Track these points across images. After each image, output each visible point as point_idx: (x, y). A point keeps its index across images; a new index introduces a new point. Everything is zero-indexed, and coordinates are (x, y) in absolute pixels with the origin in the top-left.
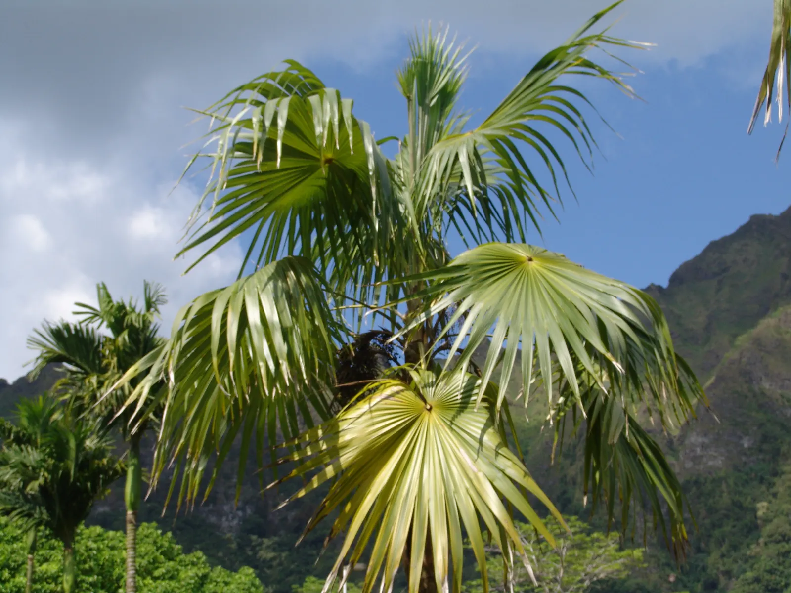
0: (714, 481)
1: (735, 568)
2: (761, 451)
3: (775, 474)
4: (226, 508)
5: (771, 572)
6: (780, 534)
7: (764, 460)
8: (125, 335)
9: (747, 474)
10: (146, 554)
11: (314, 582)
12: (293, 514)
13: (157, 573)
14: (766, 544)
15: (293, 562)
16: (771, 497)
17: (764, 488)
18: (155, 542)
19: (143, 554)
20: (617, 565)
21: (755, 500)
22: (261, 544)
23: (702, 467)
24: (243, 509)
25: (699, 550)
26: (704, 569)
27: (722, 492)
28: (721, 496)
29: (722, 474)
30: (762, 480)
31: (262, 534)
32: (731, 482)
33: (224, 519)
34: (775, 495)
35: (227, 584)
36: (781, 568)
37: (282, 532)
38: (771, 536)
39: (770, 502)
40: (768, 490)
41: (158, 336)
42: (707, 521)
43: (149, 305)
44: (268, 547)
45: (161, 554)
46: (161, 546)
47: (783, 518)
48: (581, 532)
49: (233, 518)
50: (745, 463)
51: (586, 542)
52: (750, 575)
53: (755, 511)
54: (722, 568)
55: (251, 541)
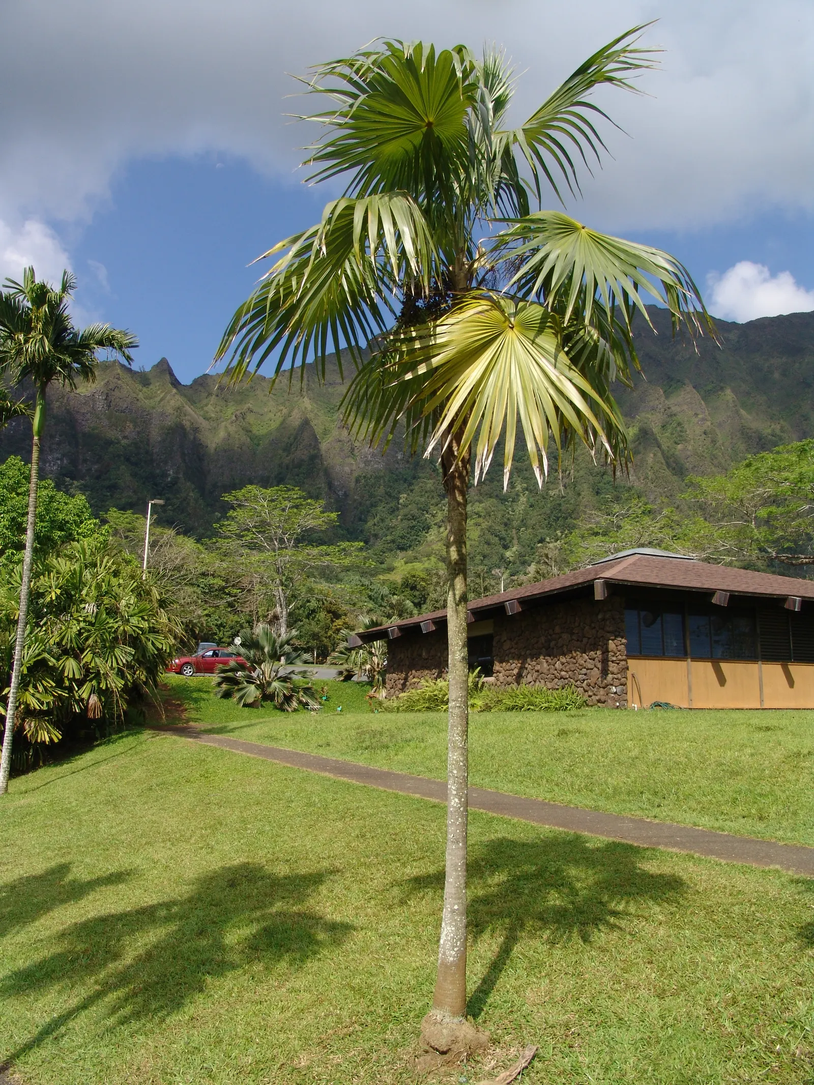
0: (376, 477)
1: (381, 533)
2: (408, 462)
3: (414, 478)
4: (50, 457)
5: (402, 538)
6: (411, 515)
7: (409, 468)
8: (46, 308)
9: (397, 476)
10: (13, 477)
11: (115, 512)
12: (96, 467)
13: (19, 491)
14: (402, 520)
15: (93, 499)
16: (409, 492)
17: (406, 485)
18: (19, 470)
19: (11, 476)
20: (320, 522)
21: (399, 492)
22: (71, 485)
23: (370, 467)
24: (61, 460)
25: (360, 519)
26: (362, 531)
27: (380, 485)
28: (379, 488)
29: (382, 474)
30: (405, 480)
31: (73, 478)
32: (386, 479)
33: (47, 465)
34: (412, 491)
35: (66, 504)
36: (408, 536)
37: (87, 478)
38: (406, 515)
39: (408, 495)
40: (409, 486)
41: (66, 313)
42: (368, 502)
43: (64, 289)
44: (77, 487)
45: (23, 478)
46: (24, 473)
47: (415, 505)
48: (300, 498)
49: (54, 465)
50: (397, 469)
51: (302, 505)
52: (389, 538)
53: (398, 499)
54: (373, 532)
55: (65, 481)
